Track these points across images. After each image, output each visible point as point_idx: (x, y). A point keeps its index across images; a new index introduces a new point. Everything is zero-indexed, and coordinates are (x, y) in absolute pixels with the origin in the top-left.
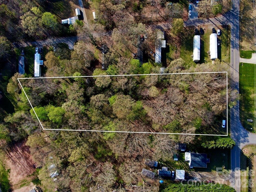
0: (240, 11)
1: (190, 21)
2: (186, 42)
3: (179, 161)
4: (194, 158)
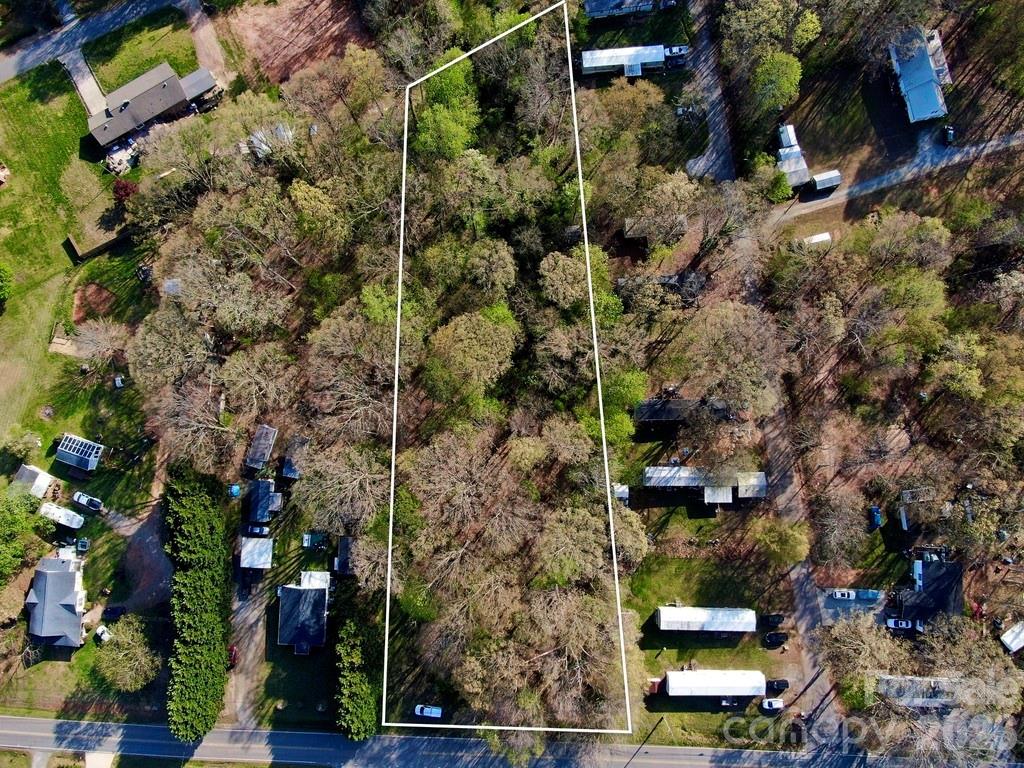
1: (816, 596)
2: (730, 578)
3: (301, 551)
4: (310, 599)
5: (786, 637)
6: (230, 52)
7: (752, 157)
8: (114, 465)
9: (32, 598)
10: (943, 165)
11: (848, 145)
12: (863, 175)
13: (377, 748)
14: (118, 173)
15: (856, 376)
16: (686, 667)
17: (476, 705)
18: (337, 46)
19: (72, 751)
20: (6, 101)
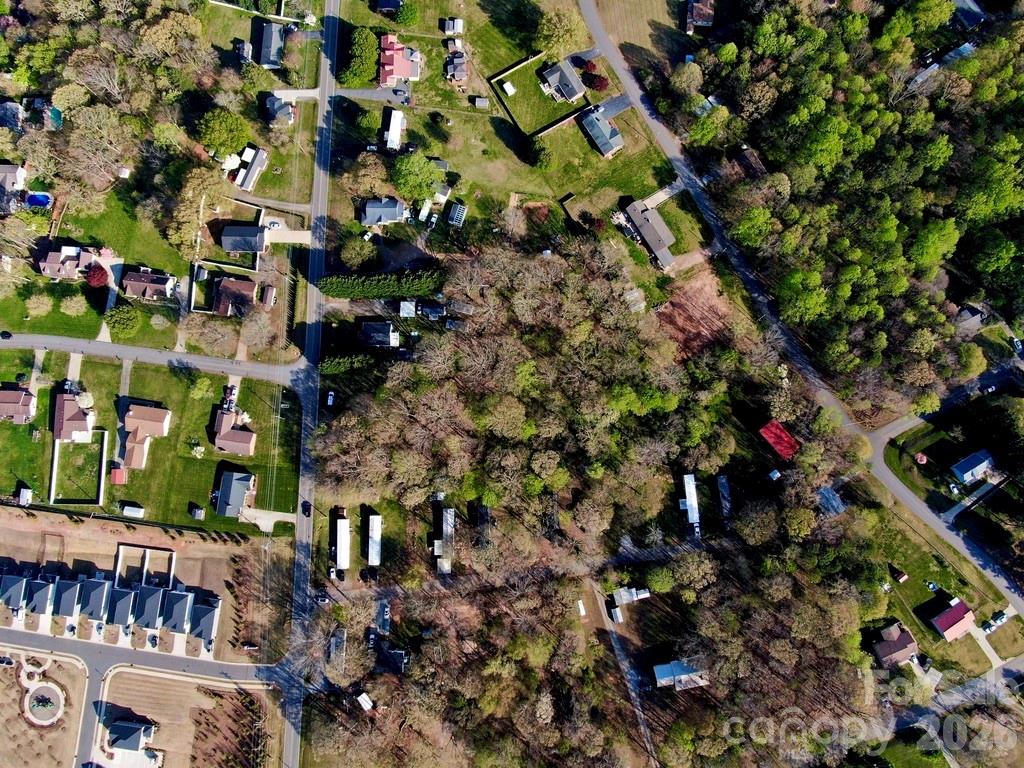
0: (291, 618)
1: (386, 599)
2: (396, 554)
3: (409, 331)
4: (385, 338)
5: (365, 581)
6: (687, 272)
7: (628, 571)
8: (451, 232)
9: (385, 200)
10: (629, 685)
11: (643, 634)
12: (622, 640)
13: (314, 374)
14: (612, 218)
16: (351, 529)
17: (335, 423)
18: (694, 334)
19: (312, 224)
20: (652, 152)
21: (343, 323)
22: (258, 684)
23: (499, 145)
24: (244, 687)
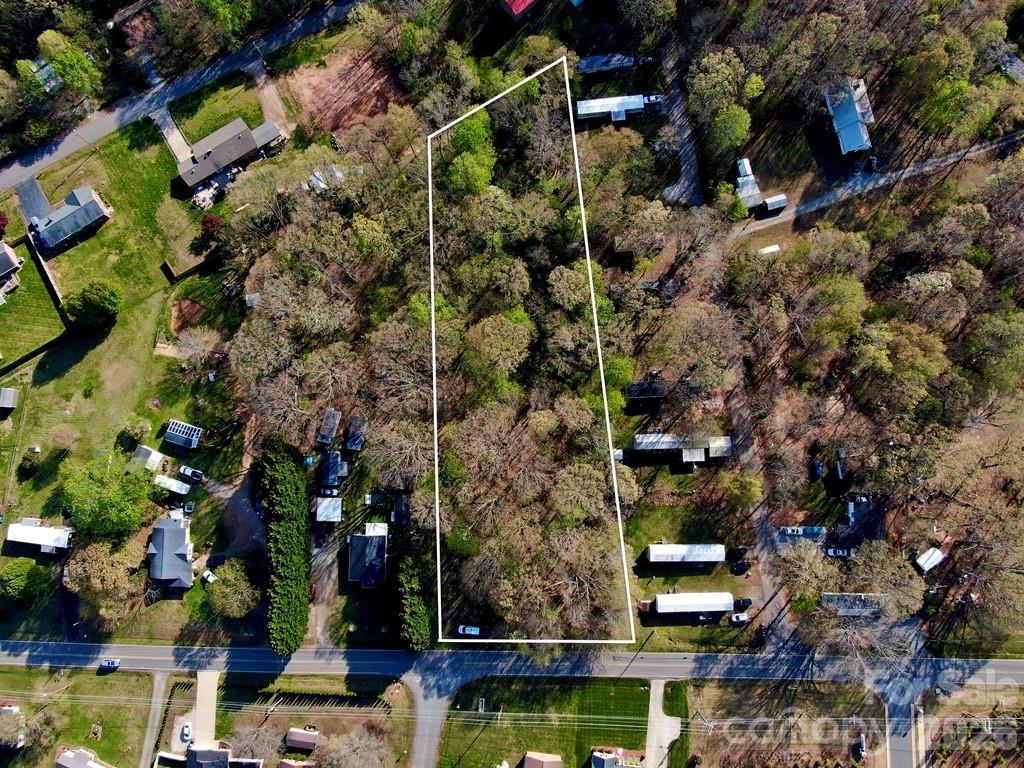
0: (812, 681)
1: (772, 533)
2: (705, 521)
3: (364, 508)
4: (374, 543)
5: (748, 567)
6: (290, 107)
7: (715, 185)
8: (210, 444)
9: (152, 549)
10: (870, 187)
11: (796, 172)
12: (808, 196)
13: (431, 659)
14: (202, 209)
15: (802, 359)
16: (671, 591)
18: (378, 100)
19: (186, 670)
20: (108, 151)
21: (347, 615)
22: (917, 729)
23: (78, 372)
24: (922, 755)
